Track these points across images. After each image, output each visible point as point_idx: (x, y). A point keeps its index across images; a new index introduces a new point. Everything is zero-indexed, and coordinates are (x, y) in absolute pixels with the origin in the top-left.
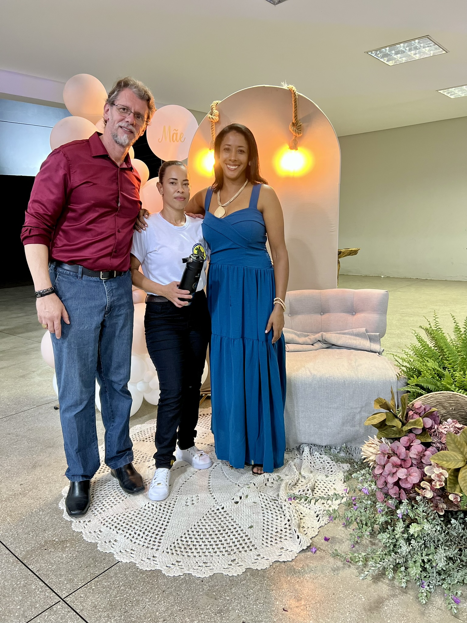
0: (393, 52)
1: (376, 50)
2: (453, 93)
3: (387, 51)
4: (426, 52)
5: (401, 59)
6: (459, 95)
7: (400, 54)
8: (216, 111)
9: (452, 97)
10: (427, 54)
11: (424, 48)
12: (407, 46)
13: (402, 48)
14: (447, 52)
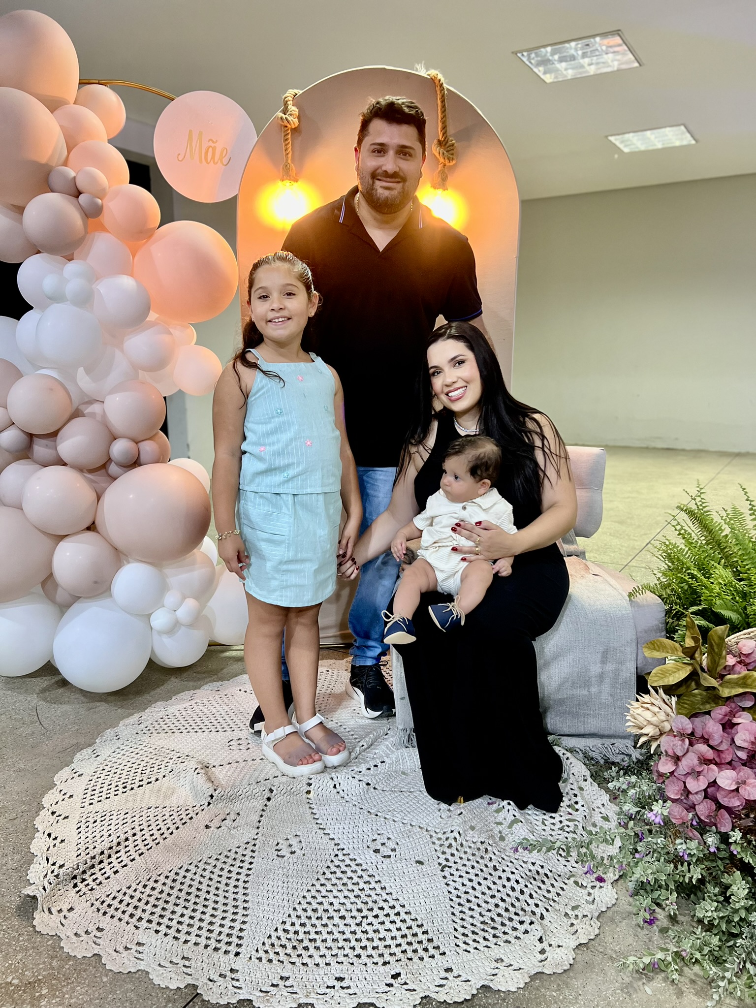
0: (556, 57)
1: (529, 50)
2: (629, 143)
3: (549, 54)
4: (609, 61)
5: (566, 71)
6: (637, 148)
7: (566, 61)
8: (294, 108)
9: (626, 150)
10: (609, 66)
11: (607, 54)
12: (582, 49)
13: (573, 52)
14: (640, 65)
